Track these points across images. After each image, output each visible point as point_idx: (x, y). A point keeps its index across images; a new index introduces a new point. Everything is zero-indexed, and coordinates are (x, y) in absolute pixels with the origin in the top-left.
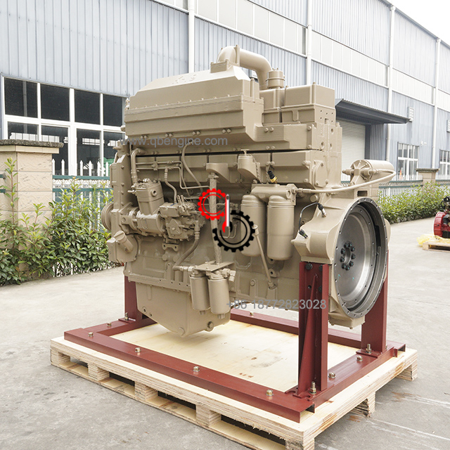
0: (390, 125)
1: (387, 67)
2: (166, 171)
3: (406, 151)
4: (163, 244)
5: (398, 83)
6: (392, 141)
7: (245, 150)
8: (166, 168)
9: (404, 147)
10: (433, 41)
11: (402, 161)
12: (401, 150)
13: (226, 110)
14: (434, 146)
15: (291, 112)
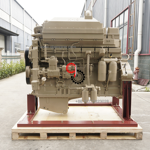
0: (12, 36)
1: (10, 16)
2: (63, 53)
3: (17, 45)
4: (56, 81)
5: (14, 22)
6: (13, 42)
7: (102, 47)
8: (63, 52)
9: (16, 44)
10: (22, 9)
11: (16, 49)
12: (16, 45)
13: (97, 33)
14: (25, 44)
15: (112, 35)
